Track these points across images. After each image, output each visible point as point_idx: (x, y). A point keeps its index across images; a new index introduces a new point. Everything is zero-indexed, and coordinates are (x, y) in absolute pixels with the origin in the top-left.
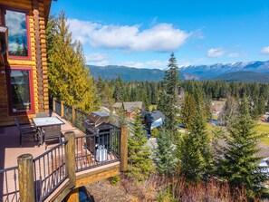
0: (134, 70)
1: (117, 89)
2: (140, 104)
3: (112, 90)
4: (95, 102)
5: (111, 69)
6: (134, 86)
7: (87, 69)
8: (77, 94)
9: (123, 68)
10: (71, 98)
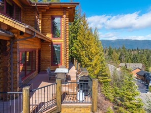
0: (136, 42)
1: (122, 54)
2: (140, 65)
3: (118, 55)
4: (102, 62)
5: (119, 42)
6: (135, 52)
7: (100, 42)
8: (90, 56)
9: (127, 41)
10: (87, 58)
